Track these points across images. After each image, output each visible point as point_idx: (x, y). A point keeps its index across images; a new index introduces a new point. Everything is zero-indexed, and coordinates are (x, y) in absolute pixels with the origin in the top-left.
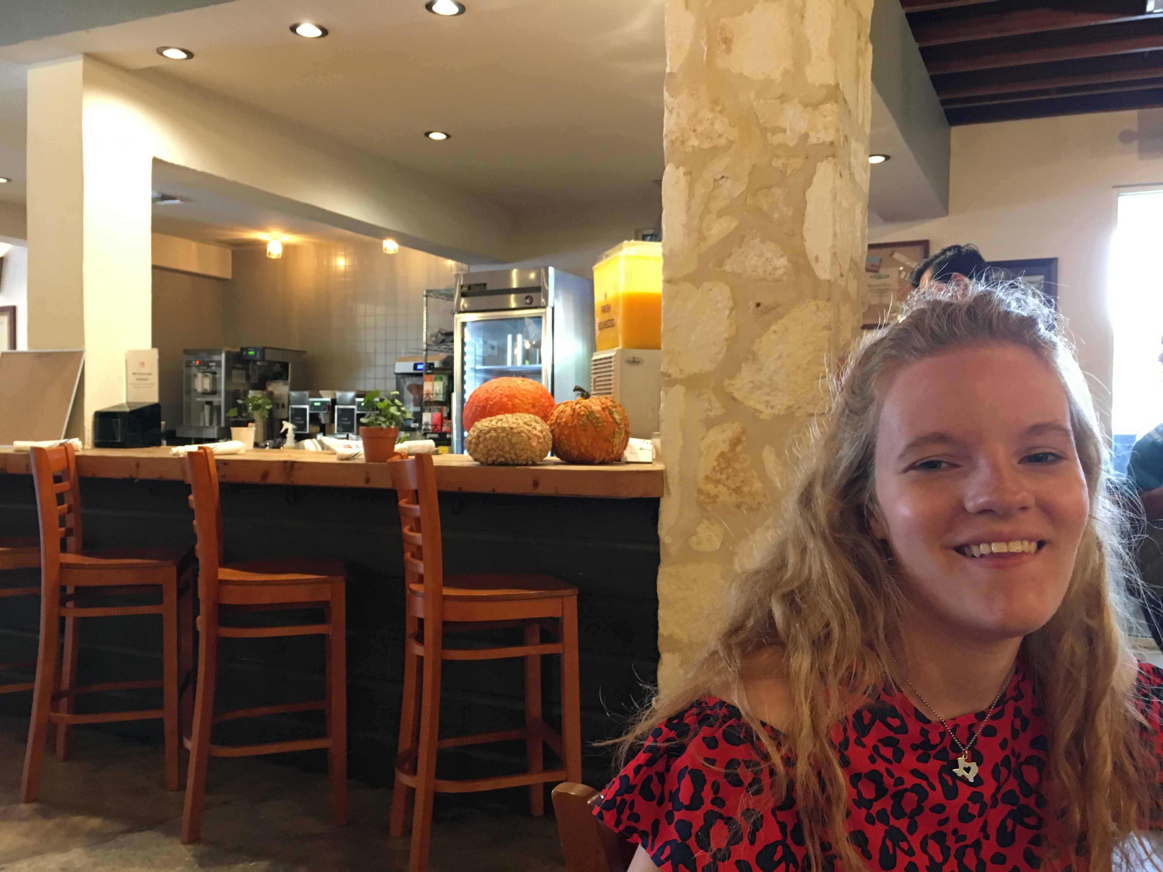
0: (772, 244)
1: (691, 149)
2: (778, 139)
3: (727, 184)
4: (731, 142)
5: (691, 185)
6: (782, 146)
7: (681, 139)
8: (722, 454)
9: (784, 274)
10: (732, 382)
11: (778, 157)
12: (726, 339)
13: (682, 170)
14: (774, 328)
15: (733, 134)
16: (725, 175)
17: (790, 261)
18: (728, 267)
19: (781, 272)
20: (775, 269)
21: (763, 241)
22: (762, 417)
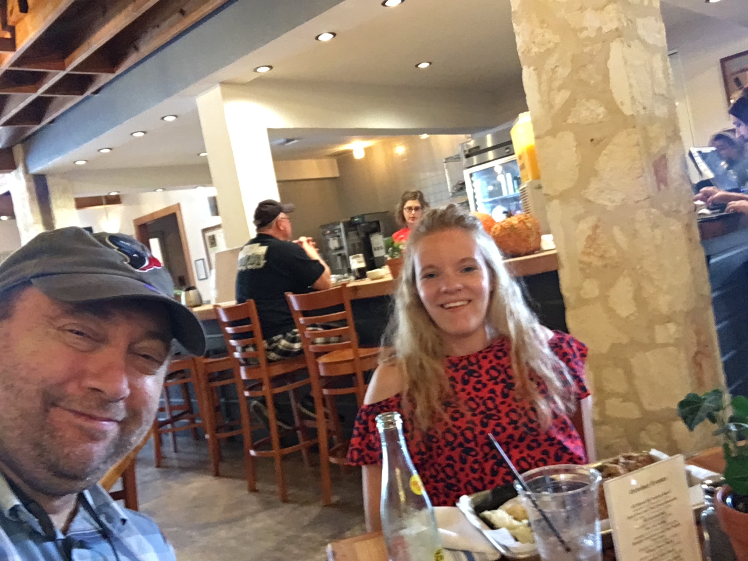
0: (593, 100)
1: (534, 54)
2: (584, 34)
3: (560, 70)
4: (557, 44)
5: (539, 76)
6: (588, 38)
7: (527, 49)
8: (589, 237)
9: (604, 117)
10: (586, 191)
11: (587, 46)
12: (577, 166)
13: (532, 68)
14: (604, 152)
15: (556, 39)
16: (557, 64)
17: (606, 108)
18: (570, 121)
19: (601, 117)
20: (598, 115)
21: (587, 100)
22: (608, 209)
